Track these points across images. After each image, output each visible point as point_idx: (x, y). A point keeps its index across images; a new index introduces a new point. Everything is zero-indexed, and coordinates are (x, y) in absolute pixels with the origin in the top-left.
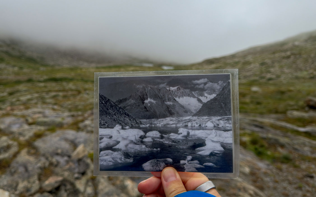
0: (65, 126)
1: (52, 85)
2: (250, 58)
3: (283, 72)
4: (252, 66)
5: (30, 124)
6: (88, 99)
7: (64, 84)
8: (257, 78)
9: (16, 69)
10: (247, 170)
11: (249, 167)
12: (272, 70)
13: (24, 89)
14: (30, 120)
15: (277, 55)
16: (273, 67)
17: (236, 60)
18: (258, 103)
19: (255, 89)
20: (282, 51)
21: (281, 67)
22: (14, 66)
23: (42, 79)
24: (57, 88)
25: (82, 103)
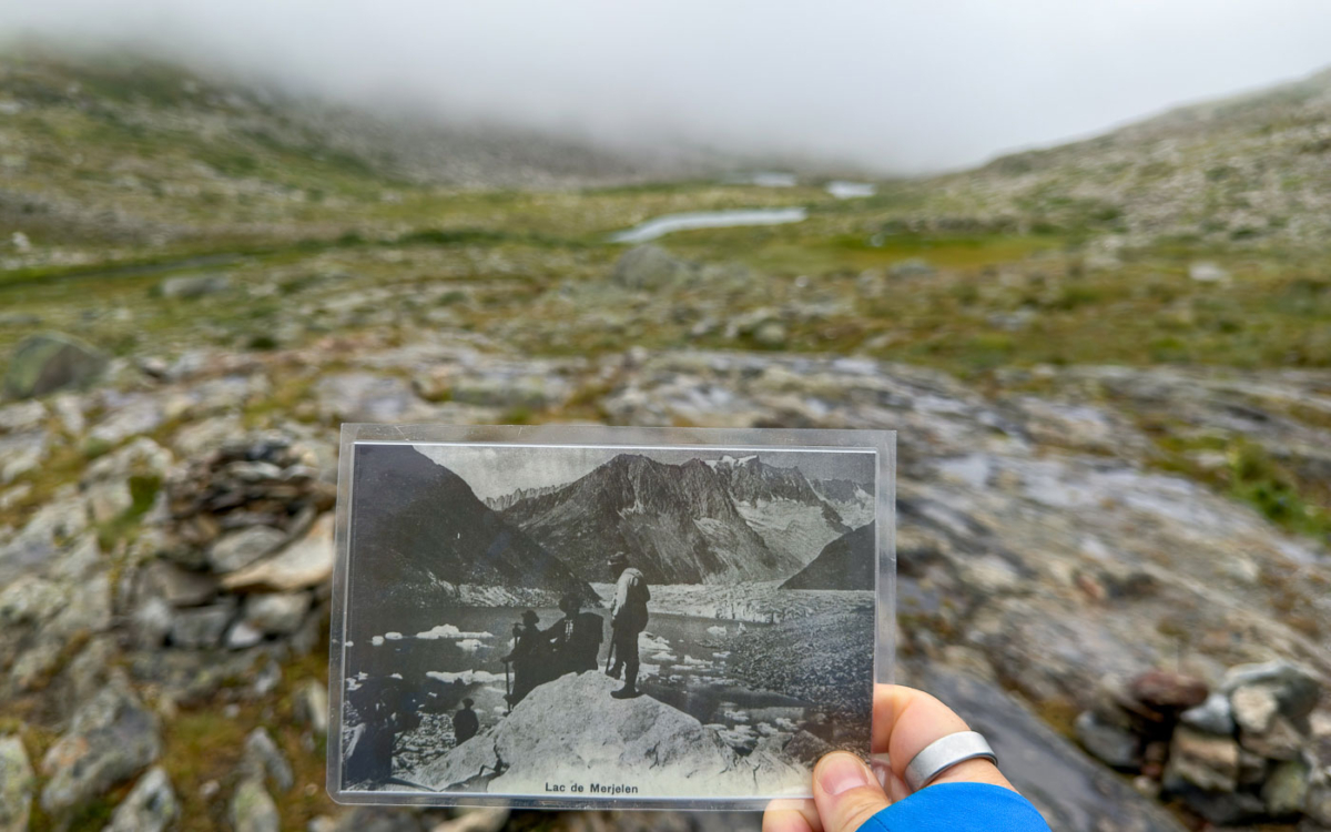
0: (554, 409)
1: (430, 257)
2: (1168, 151)
3: (1296, 206)
4: (1177, 180)
5: (434, 399)
6: (577, 312)
7: (473, 252)
8: (1192, 229)
9: (298, 197)
10: (1248, 569)
11: (1253, 558)
12: (1254, 196)
13: (335, 270)
14: (428, 388)
15: (1277, 138)
16: (1259, 185)
17: (1117, 157)
18: (1228, 328)
19: (1204, 271)
20: (1299, 123)
21: (1292, 186)
22: (290, 187)
23: (393, 235)
24: (449, 269)
25: (562, 326)
